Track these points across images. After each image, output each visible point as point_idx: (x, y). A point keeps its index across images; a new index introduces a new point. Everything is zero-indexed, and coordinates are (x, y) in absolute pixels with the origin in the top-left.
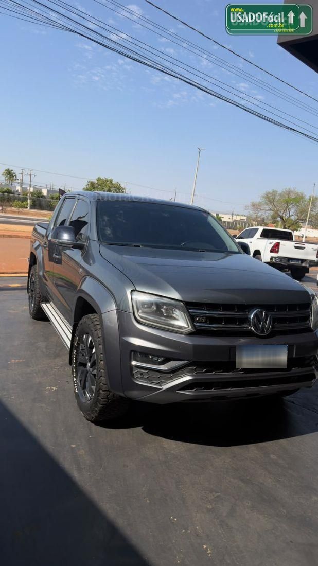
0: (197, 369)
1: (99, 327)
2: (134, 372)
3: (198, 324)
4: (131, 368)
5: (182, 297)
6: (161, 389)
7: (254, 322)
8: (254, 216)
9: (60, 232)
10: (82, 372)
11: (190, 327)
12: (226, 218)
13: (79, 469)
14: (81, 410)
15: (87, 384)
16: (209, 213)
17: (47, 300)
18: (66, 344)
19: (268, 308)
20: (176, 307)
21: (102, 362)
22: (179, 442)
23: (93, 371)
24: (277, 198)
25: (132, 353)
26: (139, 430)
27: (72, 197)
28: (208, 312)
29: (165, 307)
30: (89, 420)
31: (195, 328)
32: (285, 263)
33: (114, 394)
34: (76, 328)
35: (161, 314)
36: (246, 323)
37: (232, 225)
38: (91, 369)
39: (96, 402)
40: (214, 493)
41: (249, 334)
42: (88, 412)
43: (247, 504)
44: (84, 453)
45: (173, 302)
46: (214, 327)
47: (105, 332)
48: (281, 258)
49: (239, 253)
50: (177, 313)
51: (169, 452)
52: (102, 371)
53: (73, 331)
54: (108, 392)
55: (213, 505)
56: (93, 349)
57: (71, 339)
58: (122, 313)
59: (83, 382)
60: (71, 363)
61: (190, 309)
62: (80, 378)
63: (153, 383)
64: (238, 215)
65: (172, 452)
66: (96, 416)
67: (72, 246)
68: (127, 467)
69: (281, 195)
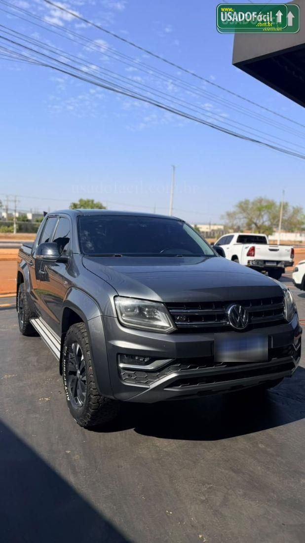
0: (182, 366)
1: (86, 334)
2: (122, 374)
3: (179, 323)
4: (119, 370)
5: (163, 299)
6: (149, 388)
7: (232, 318)
8: (230, 225)
9: (44, 248)
10: (73, 381)
11: (172, 327)
12: (204, 228)
13: (75, 473)
14: (74, 416)
15: (78, 391)
16: (184, 222)
17: (36, 316)
18: (56, 355)
19: (244, 303)
20: (158, 308)
21: (91, 368)
22: (170, 440)
23: (83, 377)
24: (250, 206)
25: (119, 356)
26: (132, 431)
27: (55, 216)
28: (189, 311)
29: (147, 309)
30: (82, 426)
31: (177, 327)
32: (261, 265)
33: (105, 397)
34: (64, 338)
35: (144, 317)
36: (225, 319)
37: (210, 235)
38: (81, 376)
39: (87, 407)
40: (206, 485)
41: (228, 329)
42: (81, 418)
43: (239, 492)
44: (79, 457)
45: (154, 304)
46: (195, 324)
47: (92, 338)
48: (258, 261)
49: (214, 256)
50: (159, 315)
51: (161, 450)
52: (92, 376)
53: (61, 341)
54: (99, 397)
55: (207, 496)
56: (81, 356)
57: (60, 349)
58: (107, 318)
59: (74, 390)
60: (61, 373)
61: (171, 309)
62: (71, 386)
63: (141, 383)
64: (215, 225)
65: (165, 449)
66: (88, 422)
67: (56, 261)
68: (122, 467)
69: (253, 203)
